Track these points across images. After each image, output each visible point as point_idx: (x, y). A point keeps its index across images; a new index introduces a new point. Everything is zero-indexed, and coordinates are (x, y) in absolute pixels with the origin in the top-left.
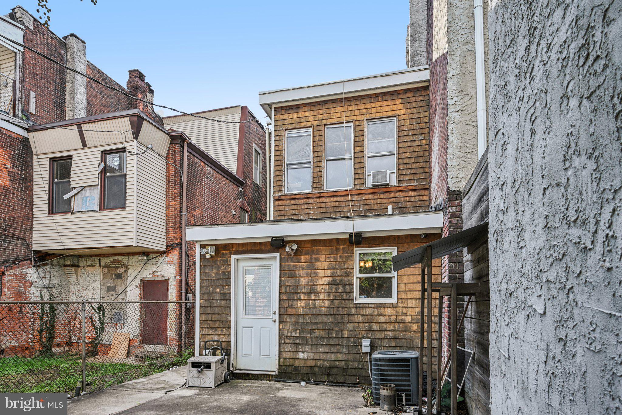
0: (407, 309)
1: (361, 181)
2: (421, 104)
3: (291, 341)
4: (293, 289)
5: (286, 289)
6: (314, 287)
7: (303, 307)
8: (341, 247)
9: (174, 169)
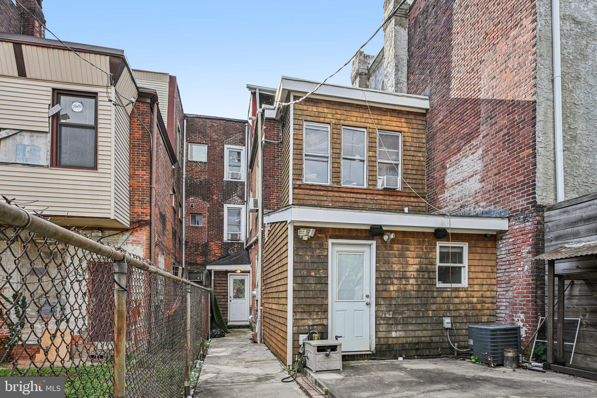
3: (385, 322)
4: (387, 274)
5: (380, 274)
6: (404, 273)
7: (395, 291)
8: (426, 239)
9: (142, 132)
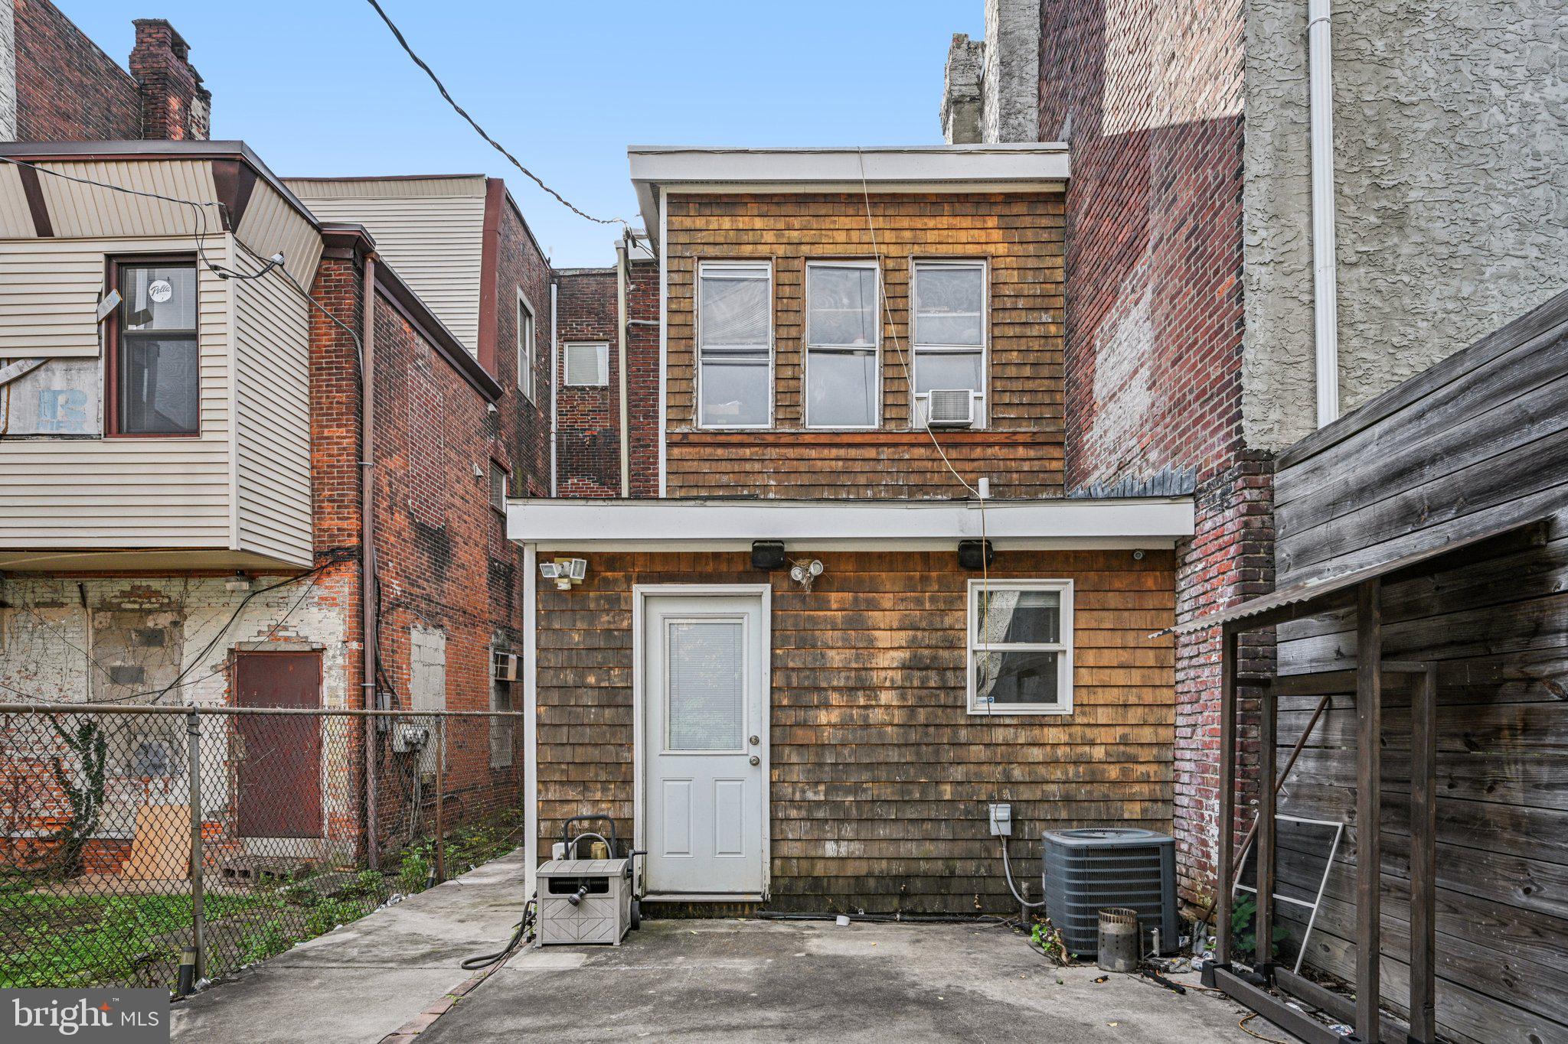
0: (1096, 731)
1: (901, 413)
2: (1045, 236)
3: (803, 813)
4: (808, 677)
5: (788, 678)
6: (863, 673)
7: (834, 726)
8: (934, 574)
9: (337, 334)
